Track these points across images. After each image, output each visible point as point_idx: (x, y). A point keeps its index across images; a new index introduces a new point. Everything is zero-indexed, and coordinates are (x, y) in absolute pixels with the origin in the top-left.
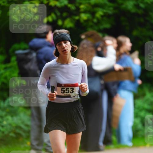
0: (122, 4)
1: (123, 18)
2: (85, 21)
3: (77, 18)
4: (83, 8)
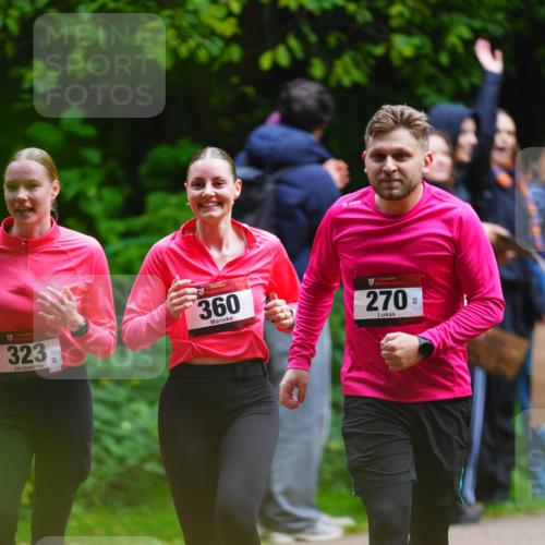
2: (407, 61)
3: (379, 50)
4: (401, 15)
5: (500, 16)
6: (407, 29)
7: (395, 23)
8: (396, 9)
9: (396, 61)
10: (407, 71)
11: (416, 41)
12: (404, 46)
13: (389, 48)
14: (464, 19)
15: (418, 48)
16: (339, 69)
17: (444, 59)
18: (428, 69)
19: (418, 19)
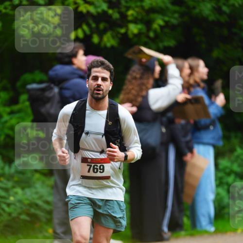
0: (194, 8)
1: (195, 30)
2: (135, 35)
3: (123, 31)
4: (132, 15)
5: (176, 15)
6: (135, 21)
7: (130, 18)
8: (130, 12)
9: (131, 36)
10: (135, 40)
11: (139, 26)
12: (134, 29)
13: (127, 29)
14: (160, 16)
15: (140, 30)
16: (105, 38)
17: (152, 34)
18: (144, 39)
19: (140, 17)
